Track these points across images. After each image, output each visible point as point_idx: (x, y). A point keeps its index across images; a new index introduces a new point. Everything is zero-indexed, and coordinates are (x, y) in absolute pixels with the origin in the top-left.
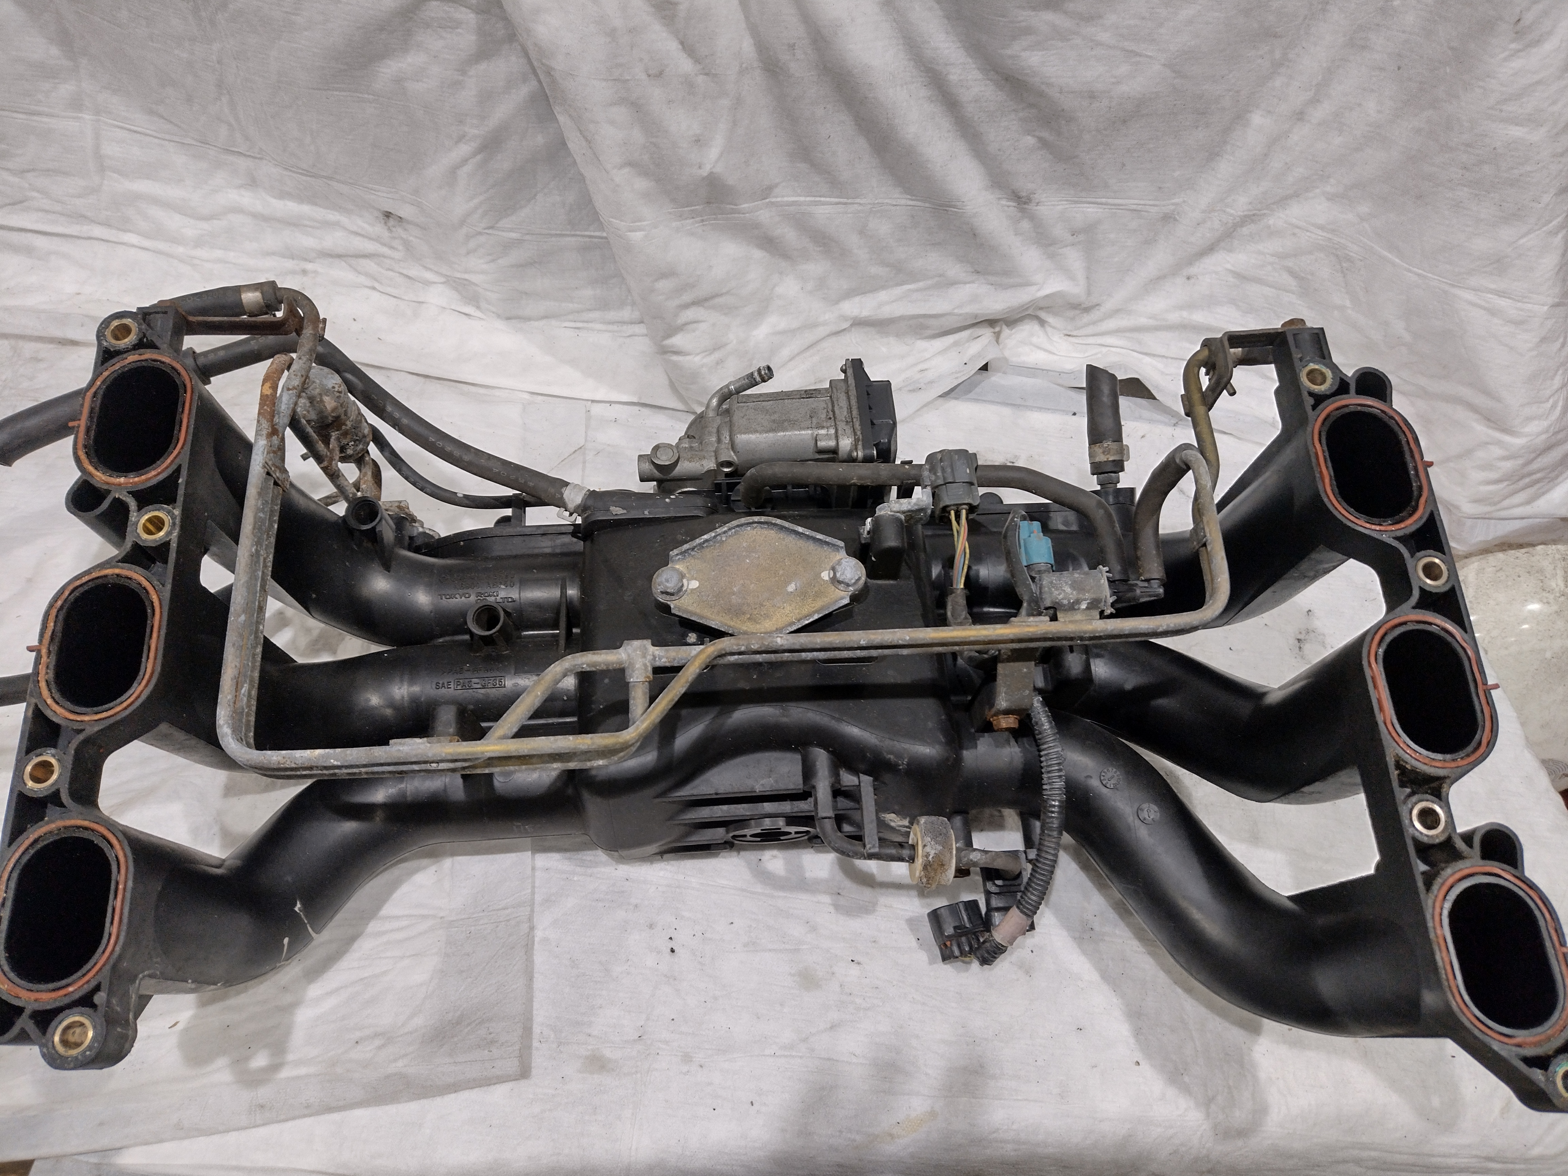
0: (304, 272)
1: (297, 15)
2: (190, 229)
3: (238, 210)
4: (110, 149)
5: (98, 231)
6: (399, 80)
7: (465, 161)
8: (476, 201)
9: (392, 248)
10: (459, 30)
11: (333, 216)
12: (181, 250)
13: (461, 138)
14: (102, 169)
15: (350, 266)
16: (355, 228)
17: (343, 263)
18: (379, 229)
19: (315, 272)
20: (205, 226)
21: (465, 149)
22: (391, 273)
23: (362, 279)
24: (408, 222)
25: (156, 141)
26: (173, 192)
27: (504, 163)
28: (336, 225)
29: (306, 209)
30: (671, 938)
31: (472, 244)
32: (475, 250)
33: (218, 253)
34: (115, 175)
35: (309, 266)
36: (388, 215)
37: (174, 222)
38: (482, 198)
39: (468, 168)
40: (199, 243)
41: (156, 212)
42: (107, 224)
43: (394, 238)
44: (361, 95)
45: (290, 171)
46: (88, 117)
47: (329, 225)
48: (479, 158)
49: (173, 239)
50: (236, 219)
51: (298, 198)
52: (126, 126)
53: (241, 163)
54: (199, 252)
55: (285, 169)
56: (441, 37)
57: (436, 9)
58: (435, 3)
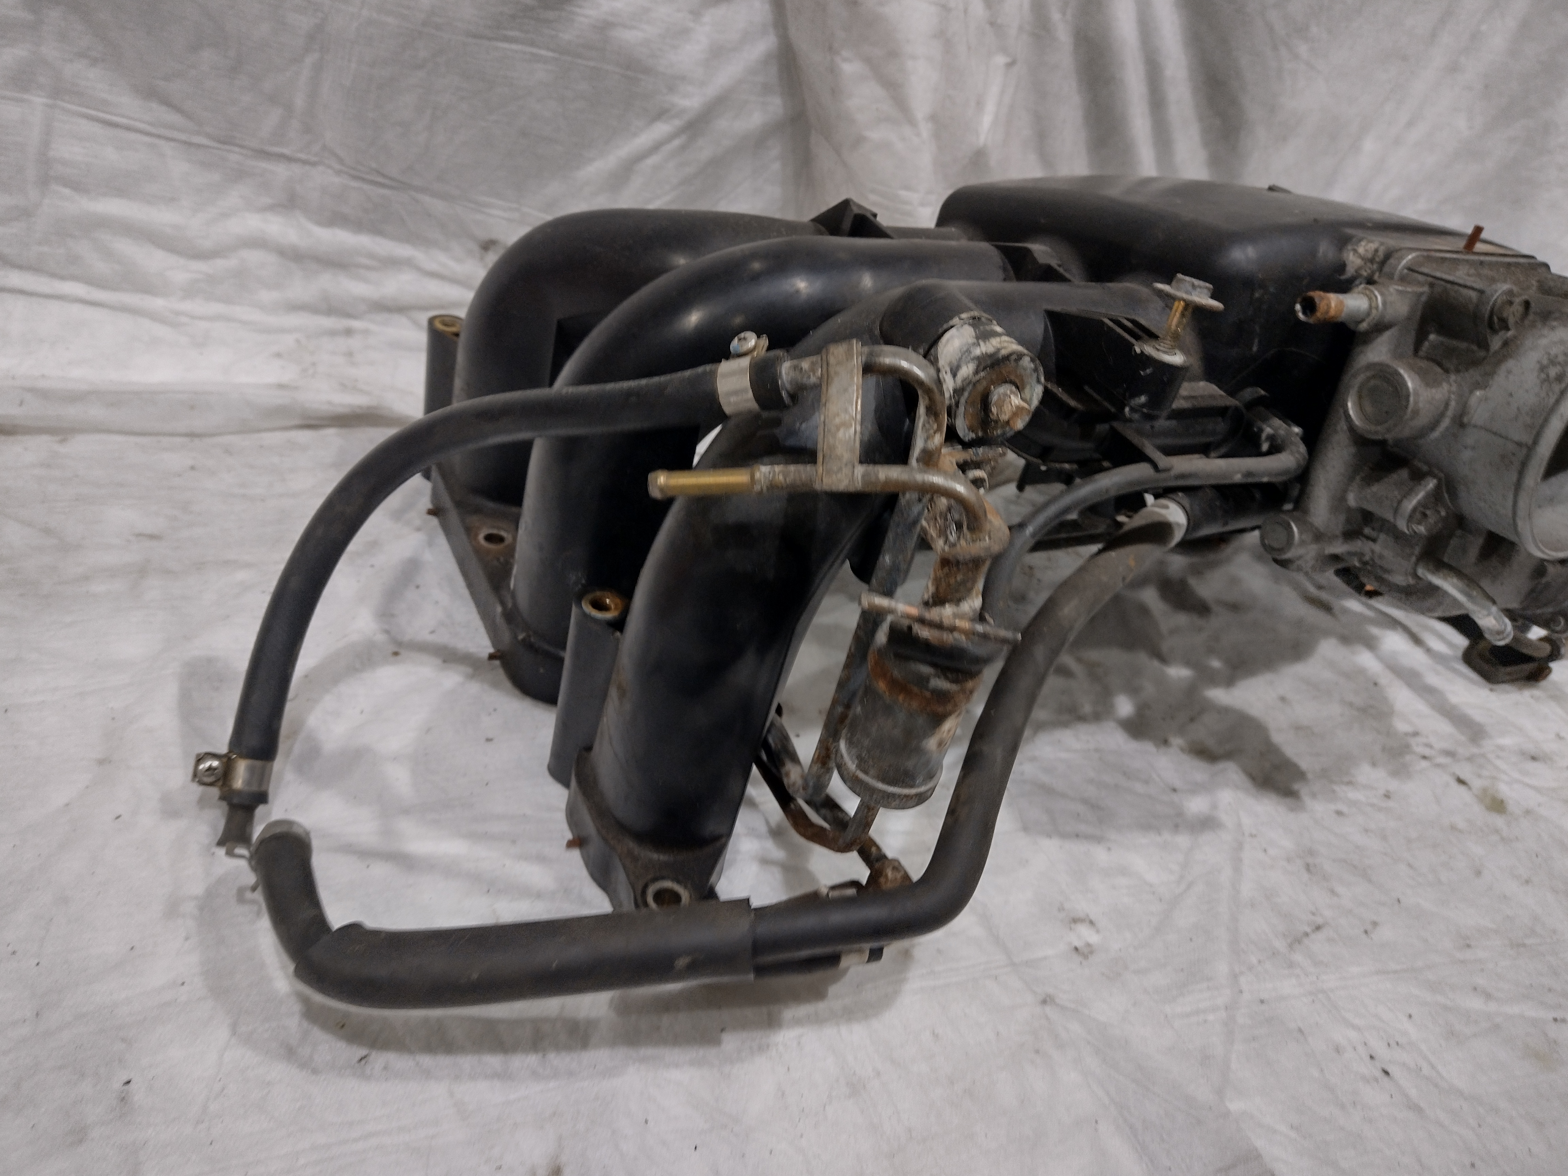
0: (349, 332)
2: (180, 271)
3: (259, 243)
4: (67, 151)
7: (656, 147)
11: (403, 250)
12: (158, 303)
13: (661, 114)
14: (44, 182)
16: (433, 267)
18: (470, 268)
19: (366, 332)
20: (202, 267)
21: (661, 129)
25: (146, 139)
27: (703, 151)
28: (409, 264)
29: (364, 241)
30: (1372, 1057)
33: (215, 308)
34: (67, 191)
35: (356, 324)
36: (487, 245)
40: (190, 292)
41: (125, 247)
42: (34, 268)
44: (535, 50)
45: (363, 180)
46: (39, 100)
47: (392, 263)
48: (677, 143)
49: (147, 288)
50: (254, 257)
51: (358, 225)
52: (101, 115)
53: (281, 171)
54: (187, 306)
55: (355, 178)
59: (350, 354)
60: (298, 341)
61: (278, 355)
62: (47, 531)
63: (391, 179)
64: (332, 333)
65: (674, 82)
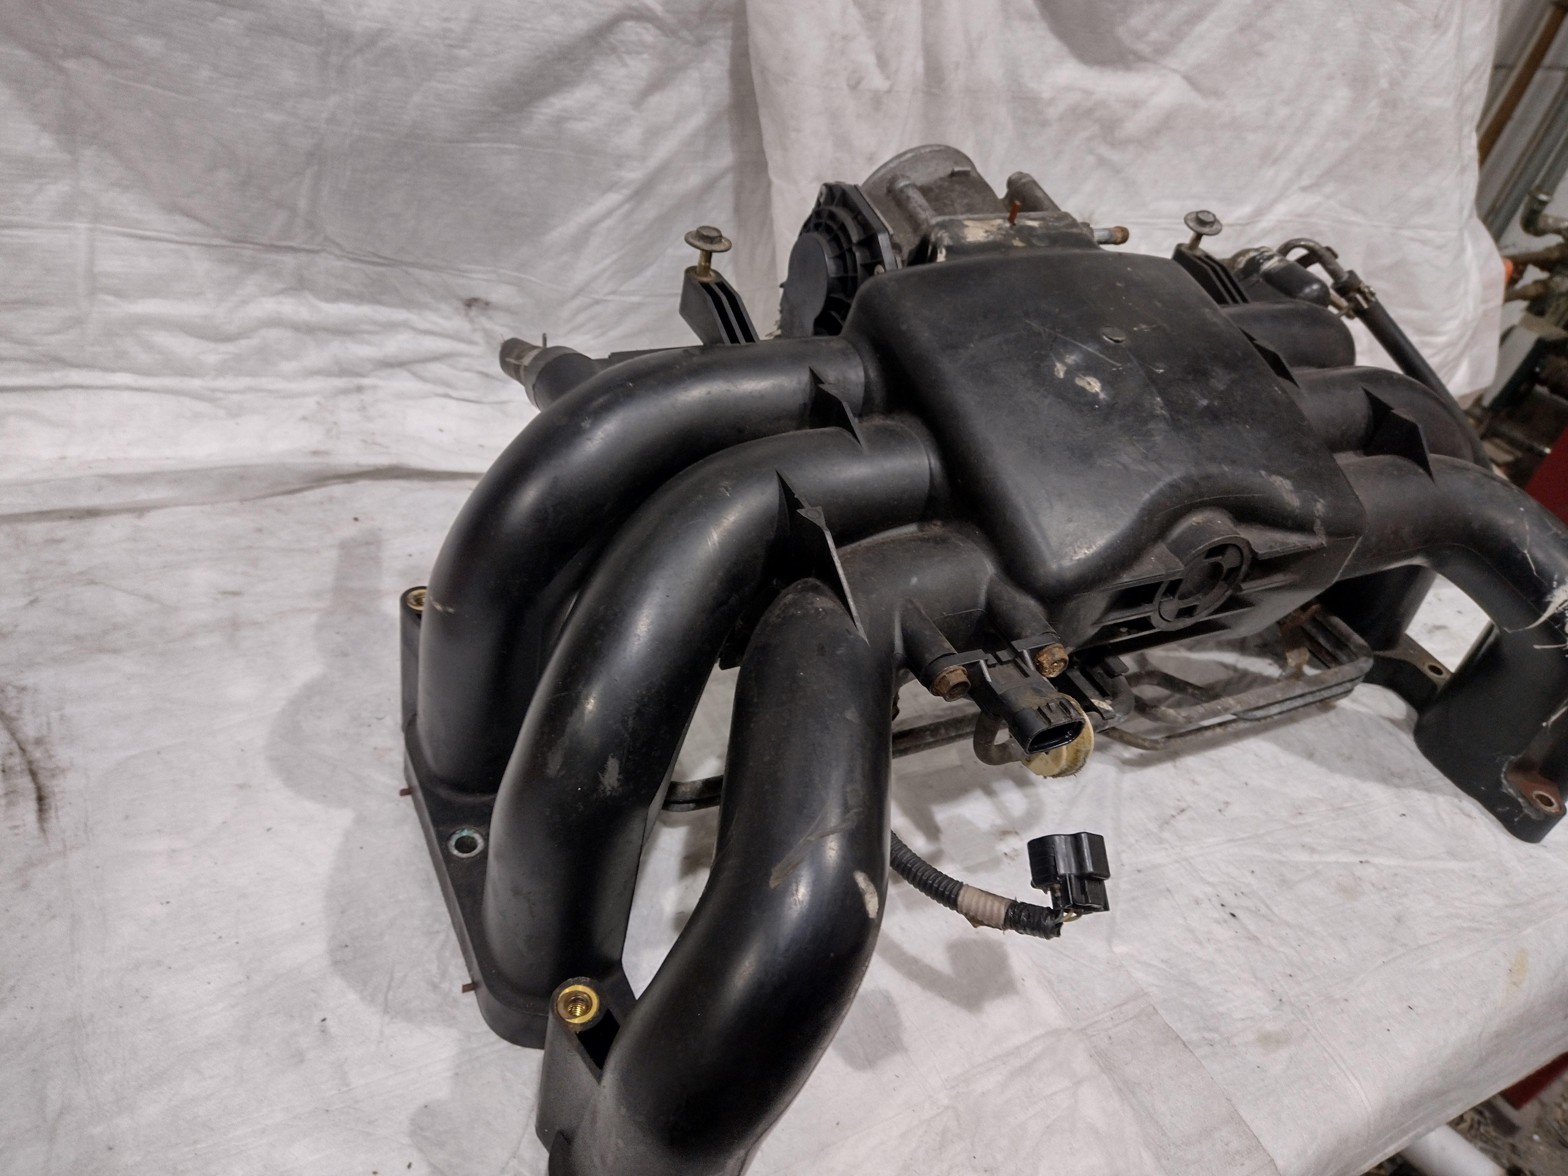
0: (359, 389)
1: (462, 47)
2: (210, 354)
3: (276, 322)
4: (110, 264)
5: (75, 376)
6: (559, 121)
7: (609, 213)
8: (608, 261)
9: (471, 342)
10: (644, 56)
11: (399, 315)
12: (196, 383)
13: (612, 186)
14: (92, 293)
15: (415, 375)
16: (425, 325)
17: (405, 374)
18: (458, 323)
19: (374, 387)
20: (230, 348)
21: (613, 198)
22: (467, 375)
23: (429, 387)
24: (497, 308)
25: (172, 246)
26: (190, 309)
27: (650, 211)
28: (405, 325)
29: (365, 310)
30: (1222, 905)
31: (581, 318)
32: (582, 326)
33: (244, 382)
34: (110, 299)
35: (365, 381)
36: (471, 303)
38: (614, 257)
39: (610, 222)
40: (222, 370)
41: (164, 339)
42: (88, 365)
43: (475, 330)
44: (501, 145)
45: (361, 261)
46: (82, 226)
47: (392, 327)
48: (627, 207)
49: (185, 371)
50: (272, 334)
51: (358, 298)
53: (289, 261)
54: (221, 383)
55: (354, 260)
56: (625, 65)
57: (631, 30)
58: (629, 24)
59: (363, 408)
60: (318, 403)
61: (304, 419)
62: (148, 598)
63: (386, 258)
64: (345, 392)
65: (621, 160)
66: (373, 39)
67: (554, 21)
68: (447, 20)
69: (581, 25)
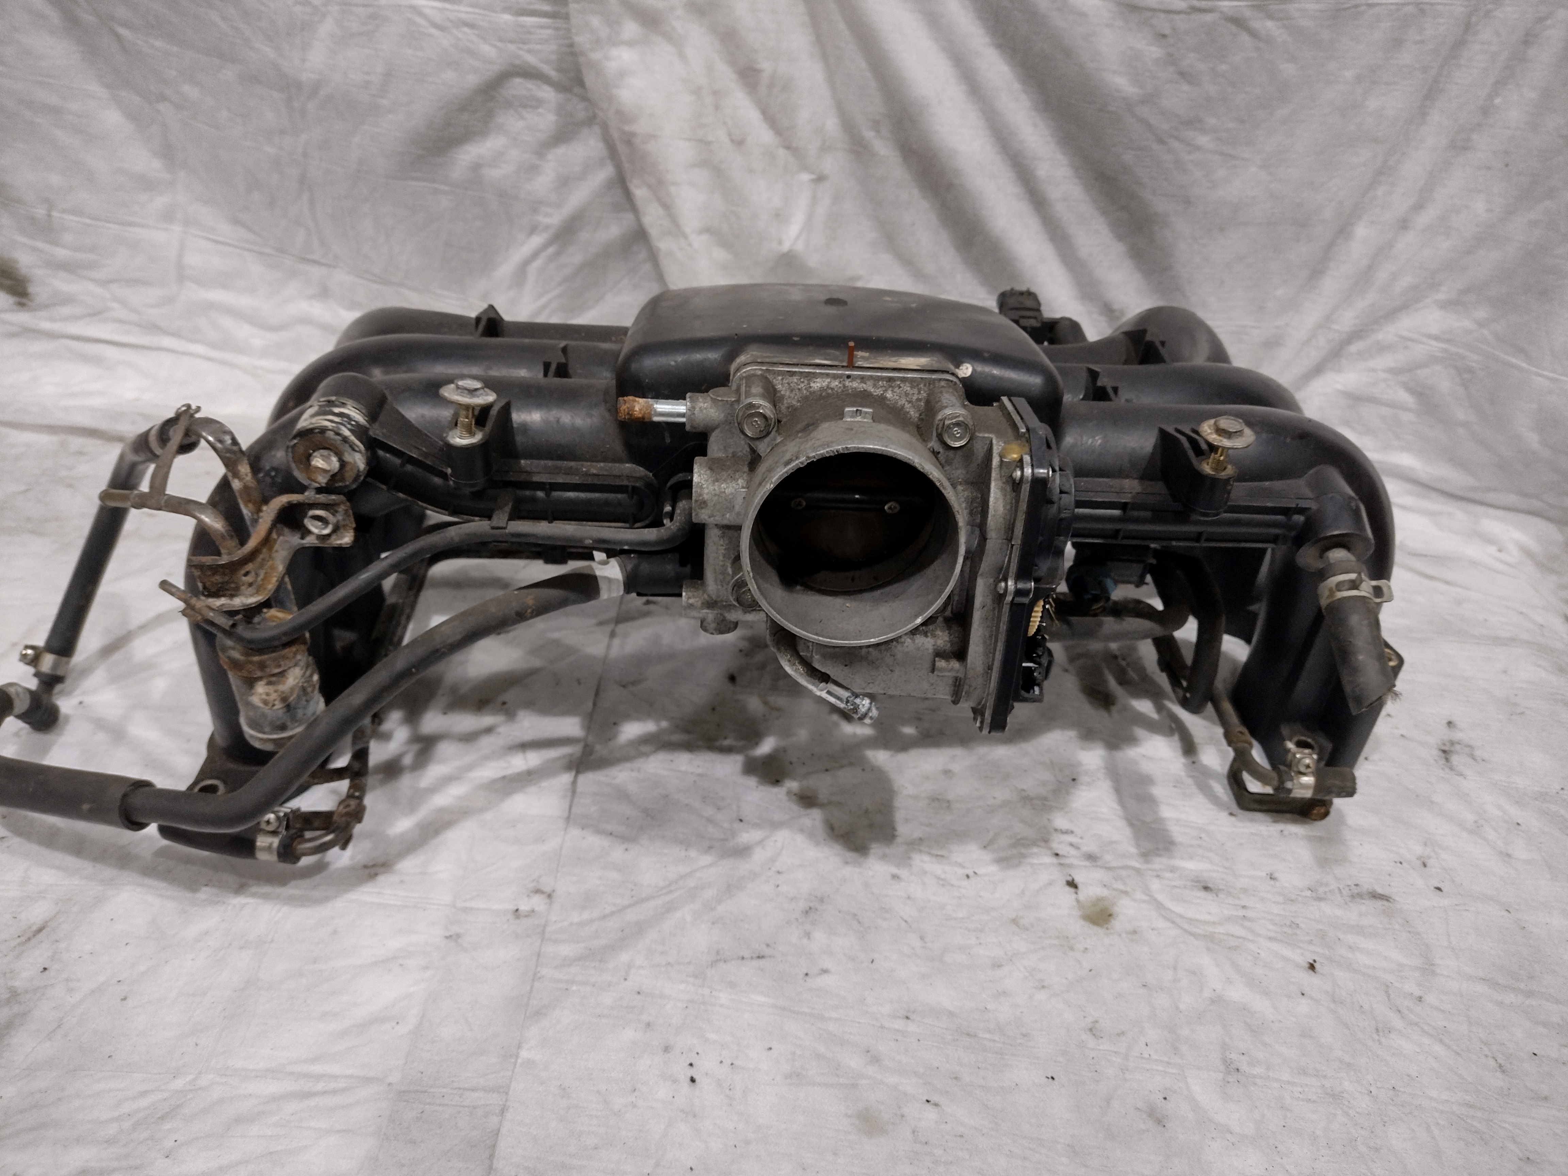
1: (382, 97)
2: (258, 339)
3: (306, 320)
4: (193, 259)
5: (167, 342)
6: (476, 167)
7: (535, 255)
10: (540, 110)
12: (243, 360)
13: (533, 230)
14: (181, 278)
20: (273, 336)
25: (237, 250)
26: (244, 302)
27: (575, 257)
30: (691, 1065)
34: (193, 285)
37: (243, 331)
39: (538, 263)
41: (227, 322)
42: (176, 334)
44: (437, 186)
46: (177, 228)
48: (551, 250)
52: (211, 237)
53: (316, 272)
56: (522, 118)
57: (519, 87)
58: (518, 80)
65: (536, 205)
66: (316, 88)
67: (449, 75)
68: (367, 73)
69: (472, 80)
